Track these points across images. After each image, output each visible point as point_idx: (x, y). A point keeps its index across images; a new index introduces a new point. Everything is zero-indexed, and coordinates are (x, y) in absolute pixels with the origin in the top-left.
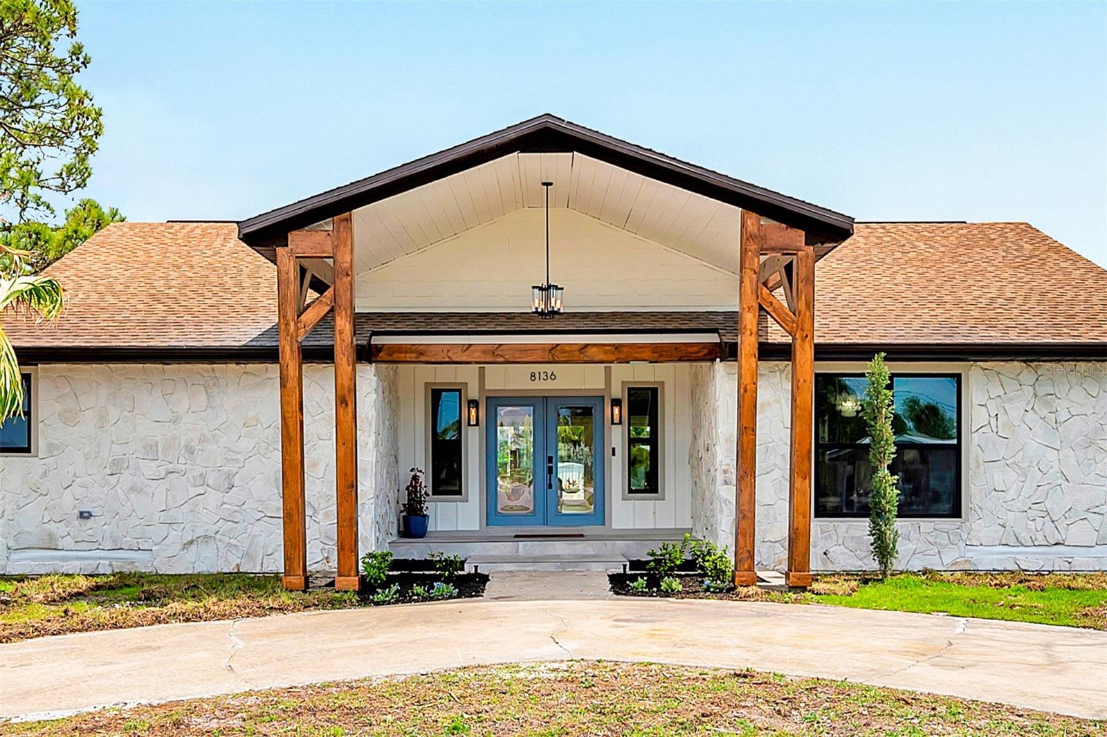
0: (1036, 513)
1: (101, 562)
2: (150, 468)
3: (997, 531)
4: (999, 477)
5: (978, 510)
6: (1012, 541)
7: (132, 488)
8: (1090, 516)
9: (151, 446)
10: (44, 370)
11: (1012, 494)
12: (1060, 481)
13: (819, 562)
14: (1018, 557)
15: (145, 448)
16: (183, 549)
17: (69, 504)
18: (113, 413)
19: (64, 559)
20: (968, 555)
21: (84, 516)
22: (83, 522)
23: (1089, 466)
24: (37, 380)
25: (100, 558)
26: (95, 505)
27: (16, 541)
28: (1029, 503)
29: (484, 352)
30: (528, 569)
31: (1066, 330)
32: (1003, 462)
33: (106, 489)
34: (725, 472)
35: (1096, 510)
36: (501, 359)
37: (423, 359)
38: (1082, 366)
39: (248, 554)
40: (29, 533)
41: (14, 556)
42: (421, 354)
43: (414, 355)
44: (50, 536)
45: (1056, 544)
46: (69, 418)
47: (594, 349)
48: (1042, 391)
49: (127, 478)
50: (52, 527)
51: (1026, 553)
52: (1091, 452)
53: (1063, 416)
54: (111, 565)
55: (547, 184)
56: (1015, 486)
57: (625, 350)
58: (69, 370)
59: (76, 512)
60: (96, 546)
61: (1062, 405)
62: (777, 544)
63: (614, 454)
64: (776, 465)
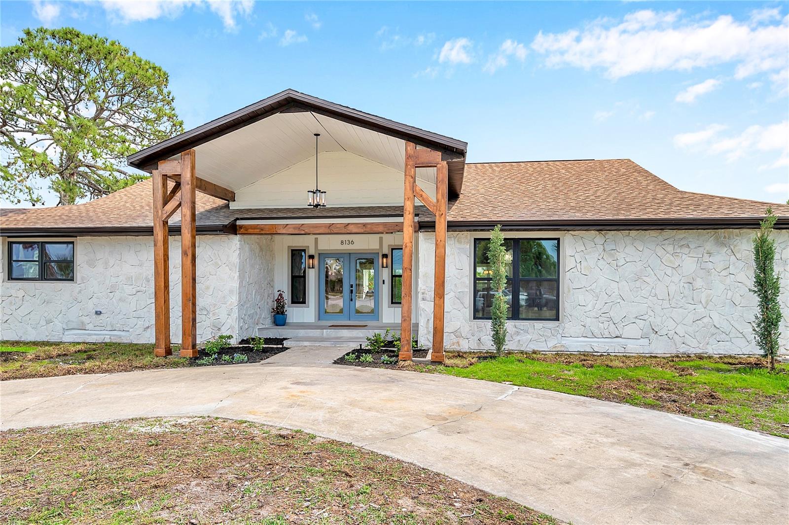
0: (604, 319)
1: (106, 336)
2: (129, 290)
3: (580, 329)
4: (581, 297)
5: (569, 316)
6: (590, 335)
7: (120, 299)
8: (637, 321)
9: (129, 278)
10: (80, 240)
11: (589, 307)
12: (619, 301)
13: (476, 344)
14: (593, 344)
15: (126, 279)
16: (144, 330)
17: (91, 307)
18: (111, 262)
19: (89, 335)
20: (563, 342)
21: (98, 313)
22: (97, 316)
23: (637, 291)
24: (77, 244)
25: (106, 335)
26: (103, 308)
27: (67, 325)
28: (600, 312)
29: (294, 228)
30: (316, 345)
31: (623, 212)
32: (585, 289)
33: (108, 300)
34: (423, 293)
35: (640, 318)
36: (303, 232)
37: (263, 232)
38: (633, 233)
39: (175, 334)
40: (73, 322)
41: (66, 333)
42: (262, 230)
43: (258, 230)
44: (83, 323)
45: (616, 337)
46: (91, 264)
47: (352, 226)
48: (608, 248)
49: (117, 294)
50: (84, 319)
51: (598, 342)
52: (638, 284)
53: (622, 262)
54: (110, 338)
55: (317, 135)
56: (591, 302)
57: (369, 226)
58: (92, 240)
59: (94, 311)
60: (103, 328)
61: (621, 256)
62: (452, 334)
63: (384, 283)
64: (452, 290)
